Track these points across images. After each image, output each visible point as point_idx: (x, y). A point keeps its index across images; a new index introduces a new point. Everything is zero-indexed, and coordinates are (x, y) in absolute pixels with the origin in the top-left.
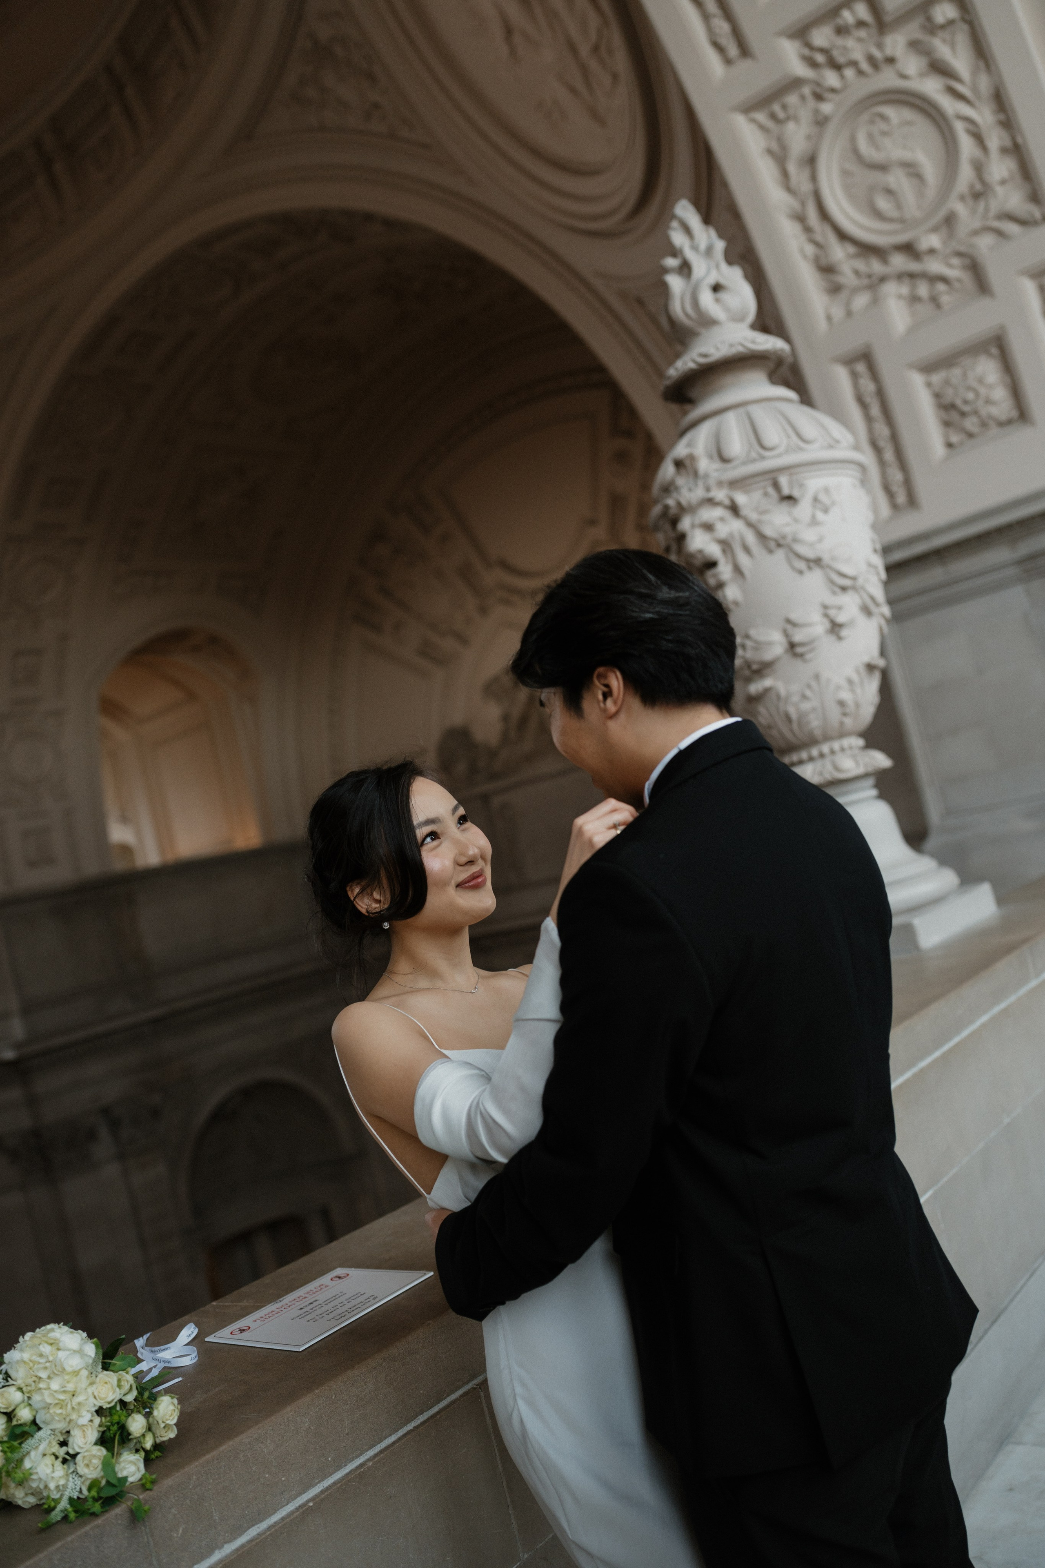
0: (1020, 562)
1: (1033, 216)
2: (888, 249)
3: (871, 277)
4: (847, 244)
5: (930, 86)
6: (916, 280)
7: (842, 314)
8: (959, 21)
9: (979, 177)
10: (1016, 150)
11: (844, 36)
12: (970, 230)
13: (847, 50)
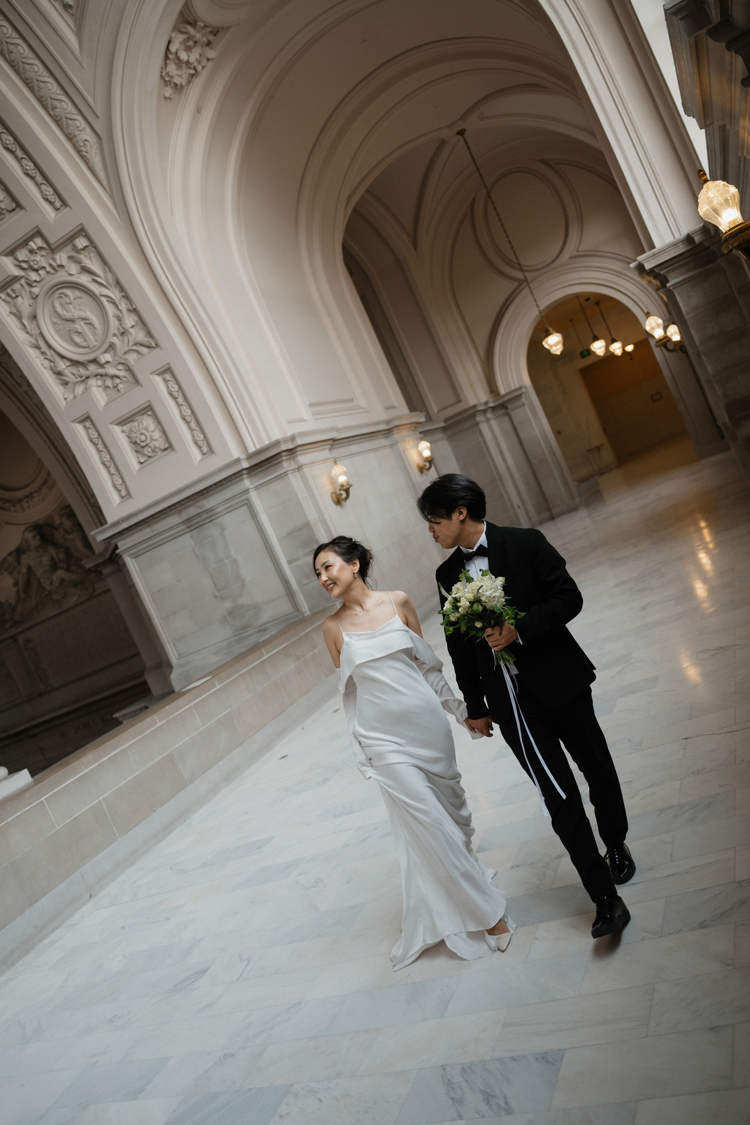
0: (184, 522)
1: (151, 344)
2: (86, 362)
3: (81, 377)
4: (64, 360)
5: (84, 279)
6: (104, 378)
7: (72, 396)
8: (90, 247)
9: (121, 324)
10: (135, 311)
11: (34, 255)
12: (123, 352)
13: (37, 262)
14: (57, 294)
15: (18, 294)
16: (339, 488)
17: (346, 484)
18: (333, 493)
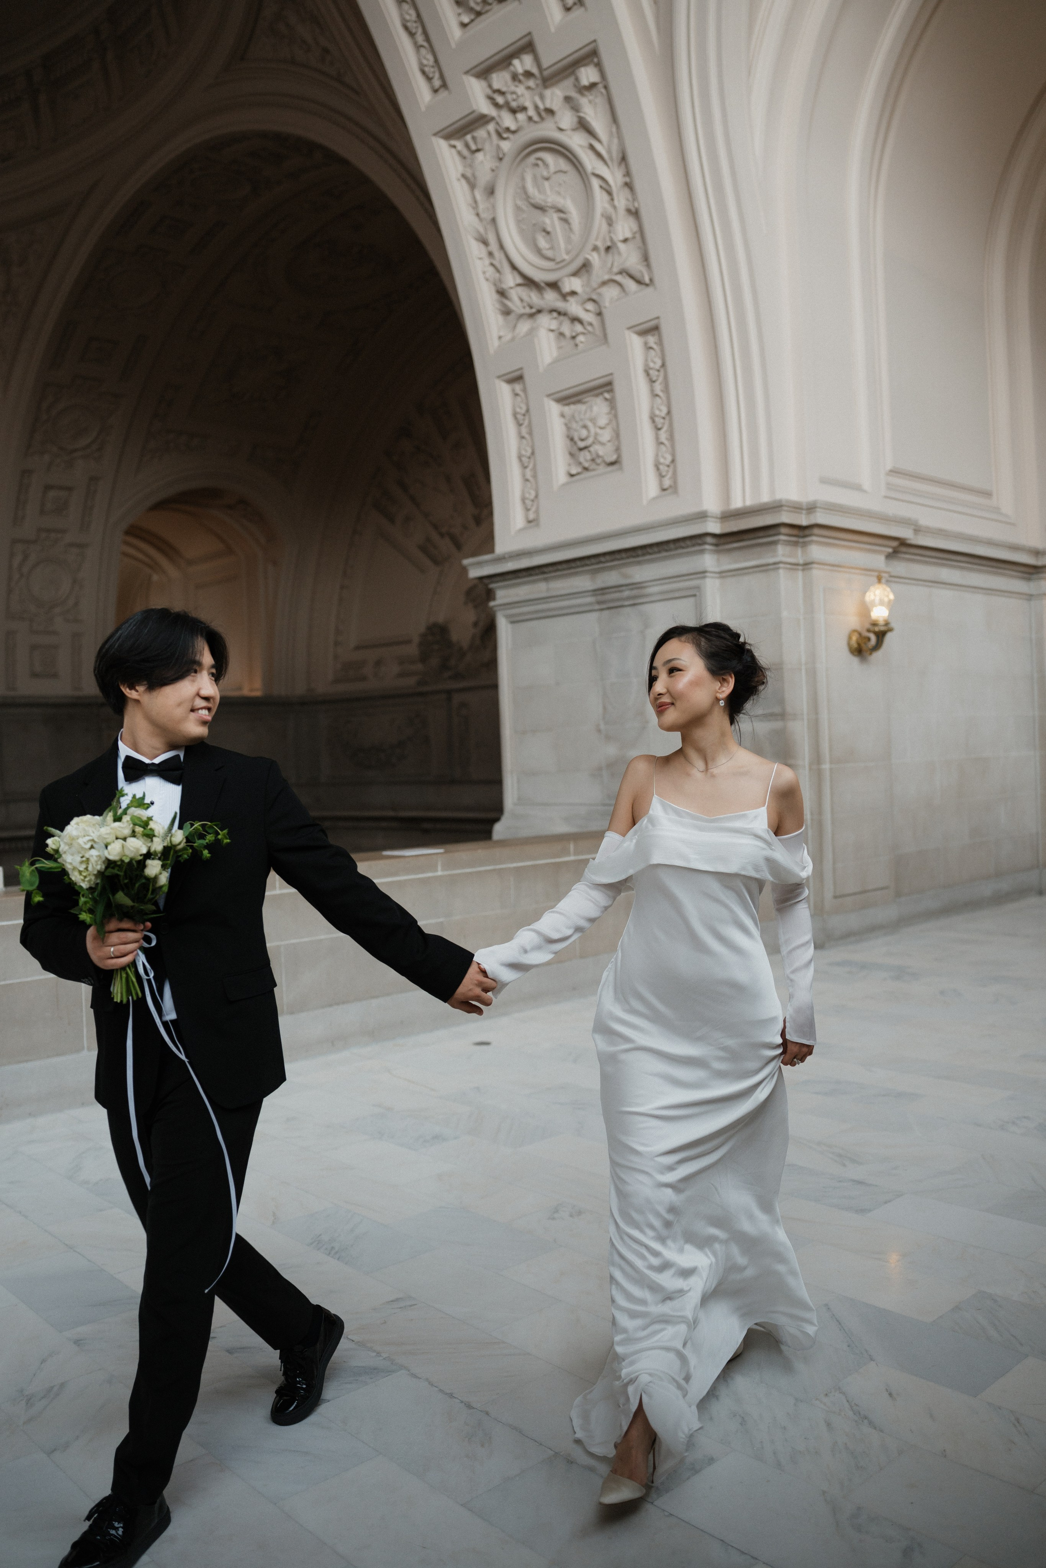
0: (595, 592)
1: (643, 276)
2: (543, 285)
3: (531, 307)
4: (516, 273)
5: (577, 142)
6: (562, 318)
7: (509, 337)
8: (600, 86)
9: (610, 232)
10: (635, 213)
11: (516, 83)
12: (600, 280)
13: (518, 96)
14: (532, 159)
15: (480, 147)
16: (867, 626)
17: (882, 622)
18: (855, 631)
